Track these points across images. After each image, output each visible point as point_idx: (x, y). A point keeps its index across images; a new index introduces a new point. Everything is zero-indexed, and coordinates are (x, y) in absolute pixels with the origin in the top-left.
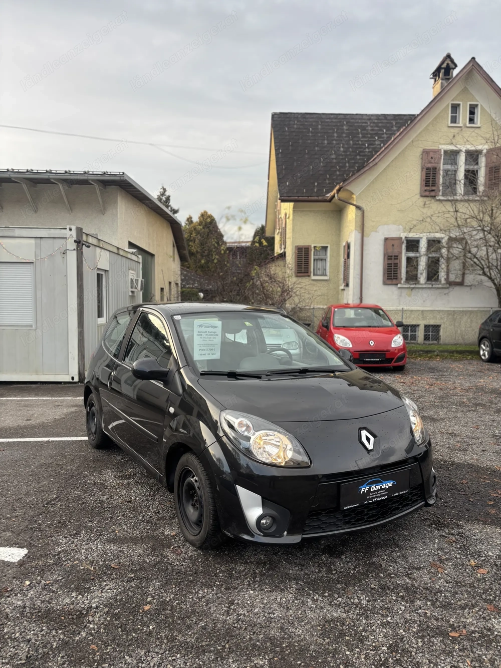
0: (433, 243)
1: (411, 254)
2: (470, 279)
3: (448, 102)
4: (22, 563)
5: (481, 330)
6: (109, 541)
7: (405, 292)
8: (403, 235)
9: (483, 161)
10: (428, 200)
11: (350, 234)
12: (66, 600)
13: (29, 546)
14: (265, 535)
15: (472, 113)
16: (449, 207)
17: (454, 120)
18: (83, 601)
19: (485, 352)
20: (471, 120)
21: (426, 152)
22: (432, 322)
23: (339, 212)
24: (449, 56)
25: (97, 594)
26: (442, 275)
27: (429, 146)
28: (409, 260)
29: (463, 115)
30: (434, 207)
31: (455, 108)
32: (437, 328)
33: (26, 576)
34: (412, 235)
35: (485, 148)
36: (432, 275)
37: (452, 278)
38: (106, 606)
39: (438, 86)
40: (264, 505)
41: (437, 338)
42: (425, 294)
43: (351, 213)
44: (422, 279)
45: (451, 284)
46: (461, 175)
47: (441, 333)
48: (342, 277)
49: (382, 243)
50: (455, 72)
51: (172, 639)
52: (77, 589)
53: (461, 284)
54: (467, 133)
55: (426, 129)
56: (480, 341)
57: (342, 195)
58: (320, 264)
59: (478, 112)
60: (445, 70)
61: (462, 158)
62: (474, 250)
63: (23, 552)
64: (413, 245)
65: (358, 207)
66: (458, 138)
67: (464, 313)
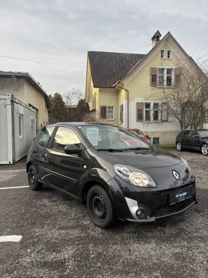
0: (156, 105)
1: (147, 109)
2: (170, 119)
3: (159, 49)
4: (21, 242)
5: (177, 139)
6: (60, 229)
7: (145, 124)
8: (144, 102)
9: (173, 73)
10: (153, 88)
11: (123, 101)
12: (52, 257)
13: (22, 234)
14: (140, 218)
15: (169, 54)
16: (161, 90)
17: (162, 56)
18: (60, 256)
19: (179, 147)
20: (168, 57)
21: (152, 69)
22: (156, 136)
23: (118, 92)
24: (158, 32)
25: (65, 252)
26: (159, 118)
27: (153, 66)
28: (147, 111)
29: (165, 55)
30: (156, 90)
31: (162, 52)
32: (158, 139)
33: (26, 247)
34: (147, 101)
35: (174, 67)
36: (156, 117)
37: (163, 118)
38: (72, 257)
39: (154, 43)
40: (138, 205)
41: (158, 143)
42: (153, 125)
43: (123, 93)
44: (152, 119)
45: (163, 121)
46: (165, 78)
47: (160, 141)
48: (119, 118)
49: (136, 104)
50: (161, 38)
51: (111, 269)
52: (54, 251)
53: (167, 121)
54: (167, 61)
55: (151, 59)
56: (177, 143)
57: (120, 85)
58: (110, 114)
59: (171, 53)
60: (157, 37)
61: (165, 72)
62: (172, 108)
63: (20, 237)
64: (148, 105)
65: (126, 90)
66: (164, 64)
67: (168, 132)
